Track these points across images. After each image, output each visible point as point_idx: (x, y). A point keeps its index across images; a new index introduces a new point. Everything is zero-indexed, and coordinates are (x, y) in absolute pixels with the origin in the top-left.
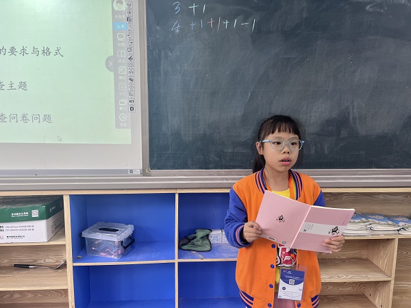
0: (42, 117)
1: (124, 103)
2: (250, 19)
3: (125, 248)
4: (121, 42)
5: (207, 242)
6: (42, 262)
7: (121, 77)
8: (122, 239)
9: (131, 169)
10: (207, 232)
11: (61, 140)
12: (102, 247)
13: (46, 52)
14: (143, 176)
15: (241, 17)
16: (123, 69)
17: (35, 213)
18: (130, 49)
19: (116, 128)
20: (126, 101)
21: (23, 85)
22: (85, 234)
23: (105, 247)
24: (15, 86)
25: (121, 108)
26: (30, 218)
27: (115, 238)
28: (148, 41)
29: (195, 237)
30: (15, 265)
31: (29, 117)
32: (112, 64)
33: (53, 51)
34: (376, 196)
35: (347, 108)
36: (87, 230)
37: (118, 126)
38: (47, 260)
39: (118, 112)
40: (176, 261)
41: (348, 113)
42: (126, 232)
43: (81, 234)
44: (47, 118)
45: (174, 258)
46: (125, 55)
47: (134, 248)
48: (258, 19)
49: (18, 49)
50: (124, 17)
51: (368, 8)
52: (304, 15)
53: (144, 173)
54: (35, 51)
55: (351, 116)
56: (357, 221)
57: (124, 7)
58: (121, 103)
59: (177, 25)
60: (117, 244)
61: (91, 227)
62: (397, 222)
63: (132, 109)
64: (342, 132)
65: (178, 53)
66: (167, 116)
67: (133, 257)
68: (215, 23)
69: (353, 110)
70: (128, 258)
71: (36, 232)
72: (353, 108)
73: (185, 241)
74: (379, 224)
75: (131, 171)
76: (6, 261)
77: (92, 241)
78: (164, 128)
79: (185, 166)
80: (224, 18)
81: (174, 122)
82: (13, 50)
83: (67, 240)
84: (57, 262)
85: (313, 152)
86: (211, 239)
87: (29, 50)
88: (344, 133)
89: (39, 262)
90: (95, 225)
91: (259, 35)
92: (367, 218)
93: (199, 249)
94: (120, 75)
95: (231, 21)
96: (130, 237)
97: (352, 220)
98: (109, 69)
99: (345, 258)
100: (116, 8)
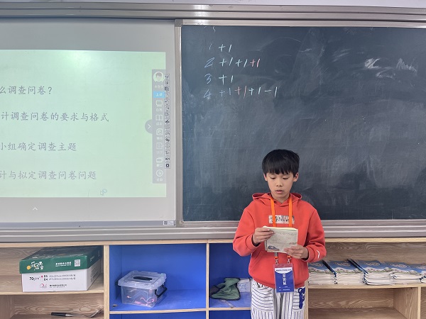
0: (88, 174)
1: (160, 160)
2: (272, 87)
3: (159, 296)
4: (159, 107)
5: (236, 290)
6: (78, 310)
7: (158, 138)
8: (156, 288)
9: (166, 220)
10: (235, 280)
11: (103, 195)
12: (137, 295)
13: (94, 117)
14: (177, 227)
15: (265, 85)
16: (161, 131)
17: (77, 263)
18: (167, 114)
19: (153, 182)
20: (162, 159)
21: (72, 146)
22: (121, 283)
23: (140, 295)
24: (66, 147)
25: (158, 165)
26: (72, 268)
27: (151, 287)
28: (183, 106)
29: (224, 286)
30: (53, 314)
31: (76, 174)
32: (151, 127)
33: (100, 116)
34: (399, 245)
35: (364, 163)
36: (123, 279)
37: (155, 181)
38: (82, 309)
39: (155, 169)
40: (207, 309)
41: (366, 167)
42: (159, 281)
43: (117, 283)
44: (92, 175)
45: (205, 307)
46: (162, 118)
47: (165, 296)
49: (70, 115)
50: (163, 87)
51: (378, 75)
52: (320, 83)
53: (177, 224)
54: (85, 117)
55: (368, 171)
56: (381, 270)
57: (162, 79)
58: (158, 160)
59: (208, 93)
60: (151, 292)
61: (126, 276)
62: (419, 271)
63: (168, 165)
64: (360, 185)
65: (209, 117)
66: (199, 172)
67: (166, 306)
68: (242, 91)
69: (369, 165)
70: (161, 307)
71: (76, 280)
72: (369, 163)
73: (215, 290)
74: (402, 272)
75: (166, 222)
76: (43, 309)
77: (127, 290)
78: (196, 183)
79: (214, 217)
80: (249, 87)
81: (205, 177)
82: (64, 116)
83: (106, 289)
84: (92, 310)
85: (334, 203)
86: (240, 288)
87: (79, 116)
88: (362, 186)
89: (75, 310)
90: (130, 274)
91: (281, 101)
92: (390, 267)
93: (228, 297)
94: (158, 136)
95: (256, 88)
96: (163, 286)
97: (376, 270)
98: (148, 131)
99: (371, 307)
100: (156, 80)
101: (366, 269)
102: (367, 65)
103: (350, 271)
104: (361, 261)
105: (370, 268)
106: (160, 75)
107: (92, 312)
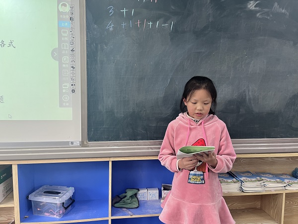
1: (66, 86)
2: (169, 22)
3: (66, 208)
4: (64, 37)
5: (136, 199)
7: (64, 65)
8: (64, 201)
9: (72, 140)
10: (135, 191)
11: (11, 118)
12: (46, 208)
14: (82, 147)
15: (162, 20)
16: (66, 59)
18: (72, 43)
19: (60, 107)
20: (68, 85)
22: (31, 198)
23: (49, 208)
25: (64, 91)
27: (57, 200)
28: (87, 36)
29: (126, 196)
32: (57, 54)
33: (7, 43)
35: (244, 91)
36: (34, 193)
37: (61, 105)
39: (61, 94)
40: (110, 218)
41: (245, 95)
42: (67, 194)
43: (28, 197)
44: (0, 98)
45: (108, 216)
46: (67, 47)
47: (74, 207)
48: (175, 21)
50: (68, 17)
51: (258, 15)
52: (211, 19)
53: (82, 144)
55: (247, 97)
56: (254, 179)
57: (67, 9)
58: (64, 86)
59: (110, 25)
60: (59, 205)
61: (37, 191)
62: (283, 180)
63: (73, 91)
64: (241, 110)
65: (112, 47)
66: (103, 98)
67: (73, 216)
68: (142, 24)
69: (248, 93)
70: (68, 217)
72: (249, 91)
73: (118, 199)
74: (270, 181)
75: (72, 143)
77: (38, 204)
78: (100, 107)
79: (117, 138)
80: (148, 20)
81: (108, 102)
83: (16, 204)
84: (8, 219)
86: (139, 197)
88: (242, 111)
90: (41, 189)
91: (176, 34)
92: (261, 177)
93: (128, 206)
94: (64, 64)
95: (154, 22)
96: (70, 198)
97: (250, 179)
98: (54, 58)
99: (243, 208)
100: (61, 10)
101: (242, 179)
102: (249, 6)
103: (229, 181)
104: (237, 172)
105: (245, 178)
106: (65, 5)
107: (9, 221)
